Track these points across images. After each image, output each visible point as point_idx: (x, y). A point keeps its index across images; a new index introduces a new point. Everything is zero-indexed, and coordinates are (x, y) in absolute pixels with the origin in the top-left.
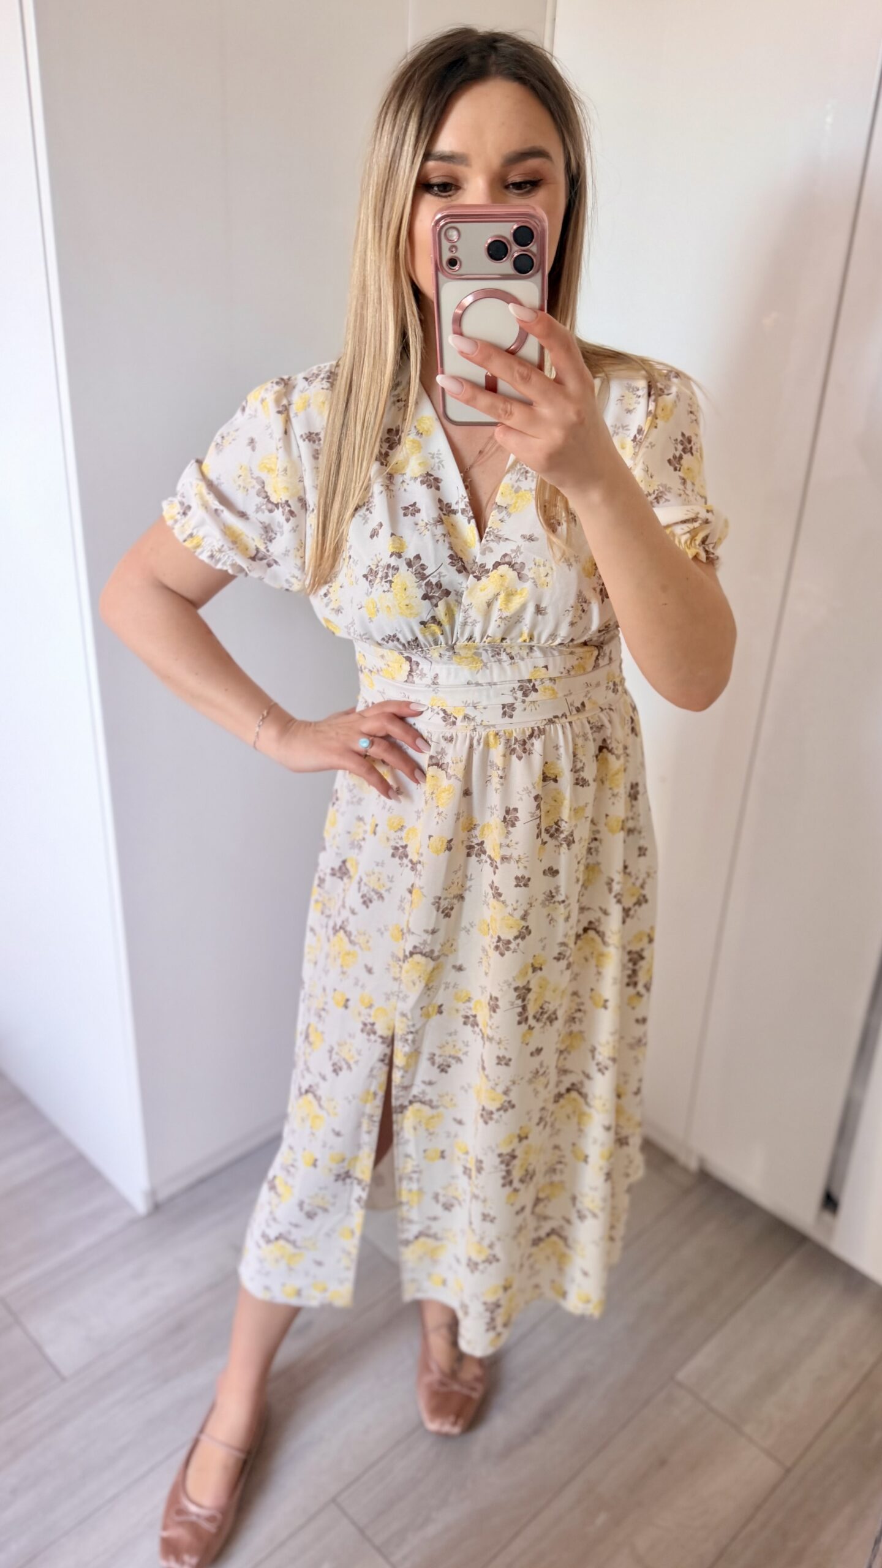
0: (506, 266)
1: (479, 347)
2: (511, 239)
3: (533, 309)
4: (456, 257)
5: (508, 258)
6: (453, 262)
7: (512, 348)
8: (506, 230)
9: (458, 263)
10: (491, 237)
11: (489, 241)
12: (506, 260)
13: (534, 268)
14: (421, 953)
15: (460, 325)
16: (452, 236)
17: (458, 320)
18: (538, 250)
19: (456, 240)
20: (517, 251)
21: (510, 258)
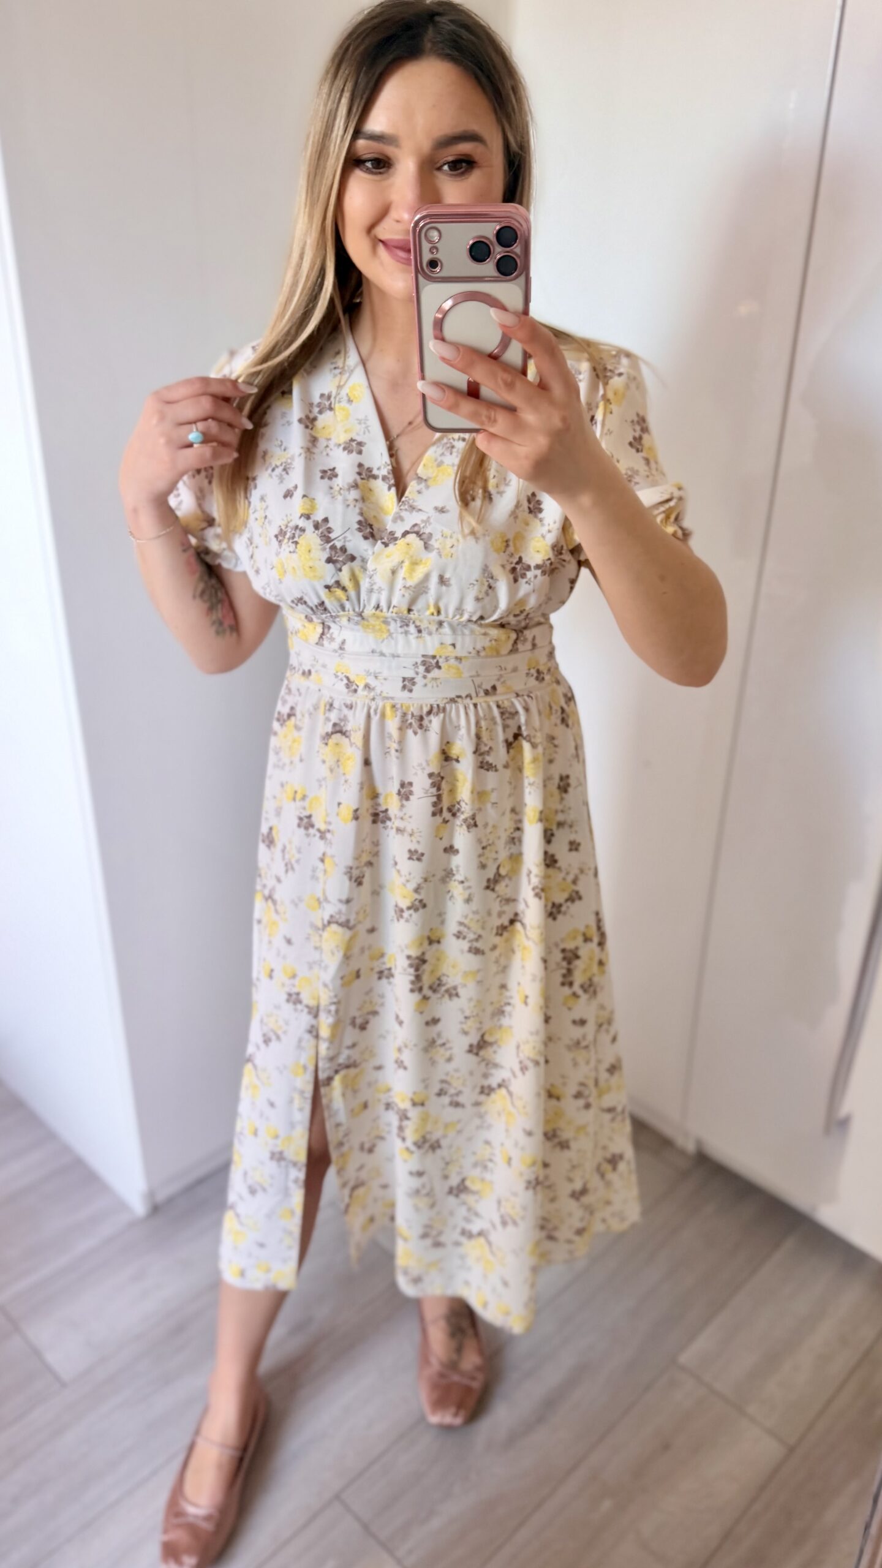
0: (488, 268)
1: (461, 354)
2: (494, 240)
3: (515, 313)
4: (436, 258)
5: (491, 260)
6: (433, 264)
7: (496, 351)
8: (488, 230)
9: (439, 264)
10: (474, 238)
11: (471, 242)
12: (489, 262)
13: (517, 270)
14: (337, 923)
15: (441, 330)
16: (433, 237)
17: (439, 324)
18: (521, 252)
19: (437, 241)
20: (499, 253)
21: (492, 261)
